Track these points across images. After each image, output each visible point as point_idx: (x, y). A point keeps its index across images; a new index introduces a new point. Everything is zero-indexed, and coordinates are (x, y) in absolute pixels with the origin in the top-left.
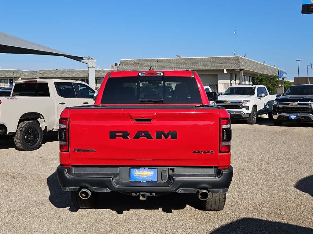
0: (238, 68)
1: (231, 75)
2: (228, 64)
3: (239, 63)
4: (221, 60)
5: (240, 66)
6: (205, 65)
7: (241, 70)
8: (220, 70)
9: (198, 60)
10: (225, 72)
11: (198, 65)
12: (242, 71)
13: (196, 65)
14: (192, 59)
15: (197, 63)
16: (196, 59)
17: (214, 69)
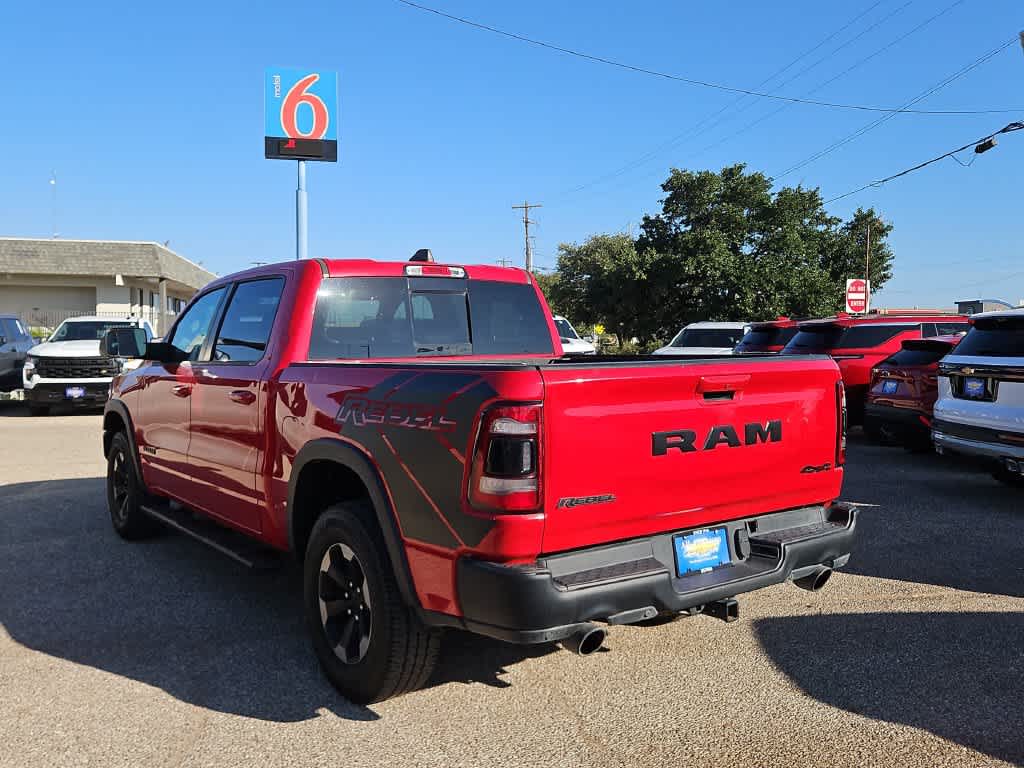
0: (156, 275)
1: (132, 290)
2: (127, 263)
3: (157, 262)
4: (107, 252)
5: (160, 269)
6: (59, 261)
7: (162, 279)
8: (102, 278)
9: (34, 246)
10: (119, 281)
11: (35, 260)
12: (164, 282)
13: (28, 260)
14: (16, 242)
15: (34, 254)
16: (30, 243)
17: (87, 273)
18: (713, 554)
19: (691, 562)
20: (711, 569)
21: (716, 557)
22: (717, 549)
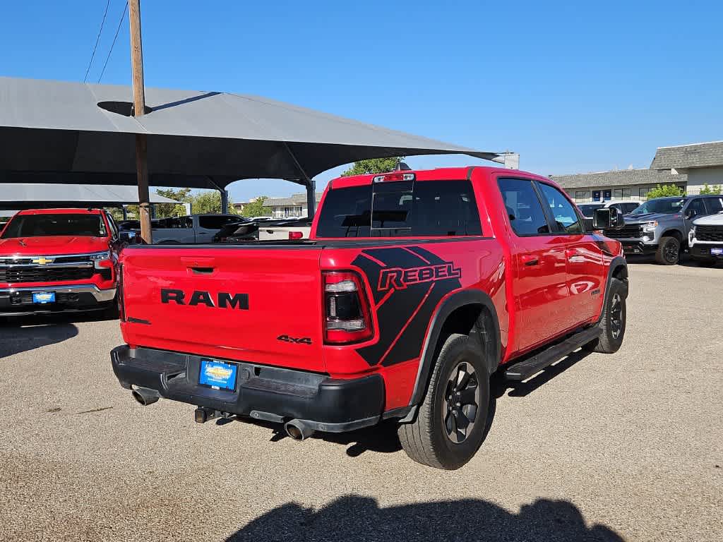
18: (224, 380)
19: (209, 379)
20: (218, 388)
21: (226, 382)
22: (228, 377)
